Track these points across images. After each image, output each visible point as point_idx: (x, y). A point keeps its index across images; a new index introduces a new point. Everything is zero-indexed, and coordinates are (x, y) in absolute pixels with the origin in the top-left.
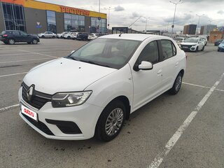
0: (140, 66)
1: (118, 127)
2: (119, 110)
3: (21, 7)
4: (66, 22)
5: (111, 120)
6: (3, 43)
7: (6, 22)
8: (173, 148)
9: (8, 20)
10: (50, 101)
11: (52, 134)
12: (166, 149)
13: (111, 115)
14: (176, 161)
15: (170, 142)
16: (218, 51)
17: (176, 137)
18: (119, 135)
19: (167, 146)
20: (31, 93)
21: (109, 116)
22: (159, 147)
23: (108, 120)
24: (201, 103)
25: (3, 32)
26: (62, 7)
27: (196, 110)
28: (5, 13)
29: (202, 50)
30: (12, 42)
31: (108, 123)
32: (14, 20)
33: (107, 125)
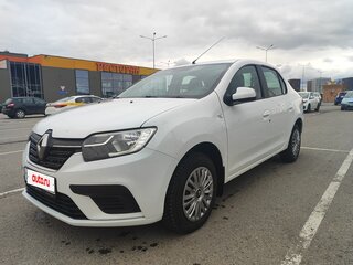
0: (235, 96)
1: (205, 206)
2: (206, 172)
3: (37, 68)
4: (104, 85)
5: (193, 188)
6: (6, 116)
7: (14, 89)
8: (316, 237)
9: (17, 86)
10: (79, 150)
11: (83, 217)
12: (303, 239)
13: (193, 179)
14: (327, 258)
15: (306, 227)
16: (342, 109)
17: (315, 221)
18: (209, 223)
19: (302, 235)
20: (44, 144)
21: (189, 180)
22: (290, 238)
23: (186, 187)
24: (343, 171)
25: (9, 101)
26: (98, 64)
27: (337, 181)
28: (13, 75)
29: (317, 110)
30: (20, 114)
31: (187, 193)
32: (26, 86)
33: (185, 198)
